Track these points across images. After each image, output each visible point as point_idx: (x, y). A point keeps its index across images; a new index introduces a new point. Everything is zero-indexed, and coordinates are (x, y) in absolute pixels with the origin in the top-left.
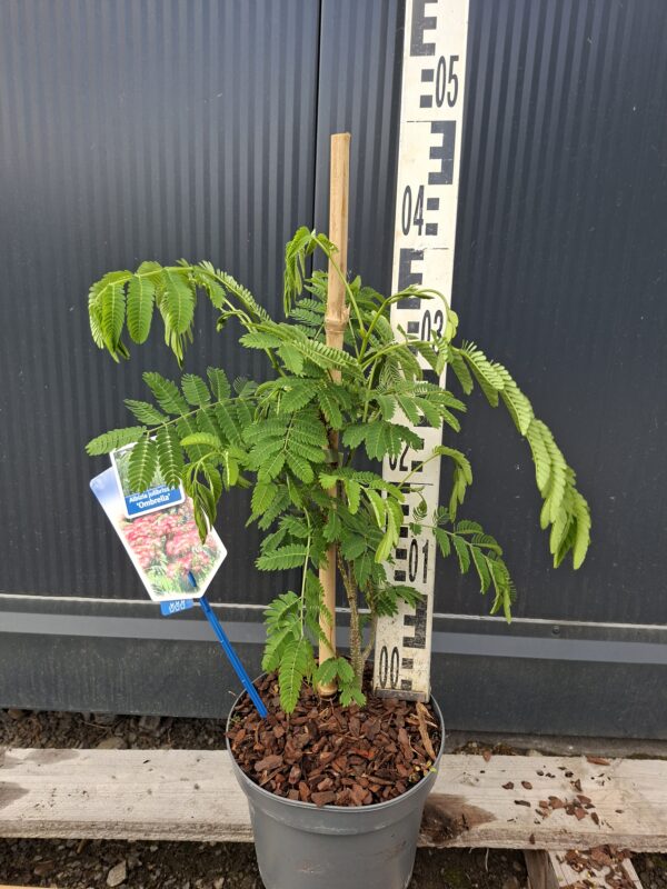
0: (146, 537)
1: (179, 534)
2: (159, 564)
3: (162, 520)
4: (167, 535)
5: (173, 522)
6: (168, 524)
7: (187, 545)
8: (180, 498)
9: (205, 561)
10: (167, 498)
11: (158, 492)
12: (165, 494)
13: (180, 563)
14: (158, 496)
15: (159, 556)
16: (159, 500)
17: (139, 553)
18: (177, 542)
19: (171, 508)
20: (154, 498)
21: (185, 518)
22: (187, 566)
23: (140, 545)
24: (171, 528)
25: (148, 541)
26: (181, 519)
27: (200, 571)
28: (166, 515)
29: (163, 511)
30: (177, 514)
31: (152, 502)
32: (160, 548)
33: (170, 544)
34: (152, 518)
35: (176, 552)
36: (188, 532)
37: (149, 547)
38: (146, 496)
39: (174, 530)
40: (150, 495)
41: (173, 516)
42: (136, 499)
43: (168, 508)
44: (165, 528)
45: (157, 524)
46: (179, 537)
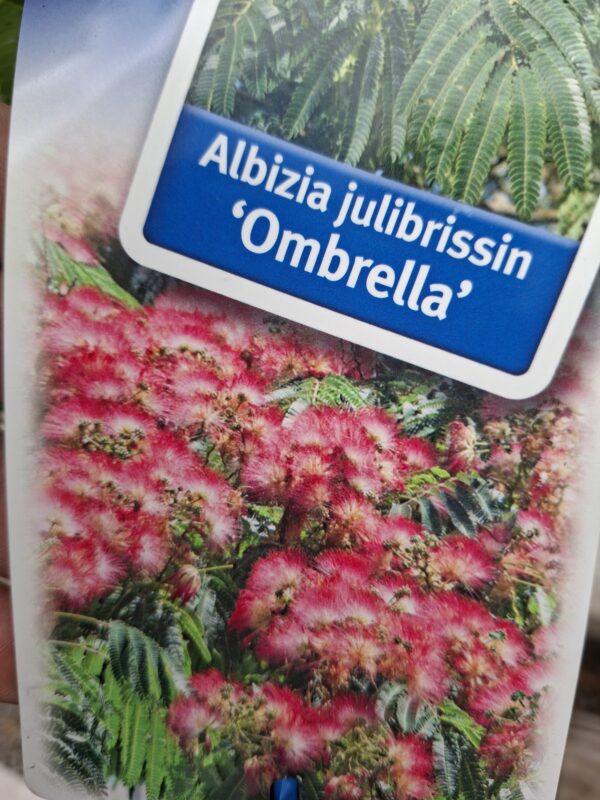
0: (170, 437)
1: (364, 558)
2: (159, 633)
4: (294, 513)
5: (376, 471)
6: (337, 458)
7: (370, 653)
10: (439, 305)
11: (411, 228)
12: (447, 270)
15: (183, 593)
17: (81, 506)
18: (325, 596)
19: (425, 376)
20: (358, 241)
21: (461, 501)
22: (298, 745)
24: (343, 490)
25: (171, 468)
26: (430, 487)
28: (361, 397)
29: (361, 364)
30: (431, 443)
32: (212, 555)
33: (280, 576)
35: (291, 641)
37: (151, 505)
39: (350, 510)
40: (350, 208)
41: (401, 435)
42: (253, 170)
43: (399, 367)
44: (315, 465)
45: (275, 414)
46: (350, 577)
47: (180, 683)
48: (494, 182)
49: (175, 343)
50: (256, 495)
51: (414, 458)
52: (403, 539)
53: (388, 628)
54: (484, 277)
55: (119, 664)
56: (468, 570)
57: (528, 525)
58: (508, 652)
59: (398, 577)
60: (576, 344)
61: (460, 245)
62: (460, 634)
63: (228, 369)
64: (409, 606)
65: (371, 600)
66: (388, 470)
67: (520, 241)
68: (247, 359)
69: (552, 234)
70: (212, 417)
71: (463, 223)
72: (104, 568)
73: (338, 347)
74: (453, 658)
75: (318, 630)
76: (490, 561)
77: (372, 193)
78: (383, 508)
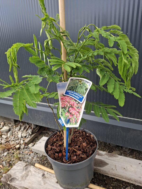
1: (74, 109)
2: (66, 110)
3: (73, 102)
4: (72, 106)
5: (75, 105)
6: (74, 104)
8: (81, 102)
9: (74, 122)
10: (78, 98)
11: (77, 94)
12: (79, 97)
13: (69, 115)
14: (76, 95)
15: (67, 108)
16: (76, 96)
17: (63, 103)
18: (72, 110)
19: (77, 101)
20: (74, 94)
21: (78, 107)
23: (64, 102)
24: (74, 105)
25: (66, 102)
26: (77, 106)
27: (71, 122)
28: (75, 101)
29: (75, 100)
30: (77, 104)
31: (74, 95)
32: (68, 107)
33: (71, 109)
34: (71, 99)
35: (71, 112)
36: (76, 111)
37: (66, 104)
38: (73, 93)
40: (74, 93)
41: (76, 103)
42: (70, 92)
43: (76, 100)
44: (72, 104)
45: (71, 101)
46: (73, 109)
47: (66, 112)
48: (81, 93)
49: (66, 98)
50: (70, 105)
51: (77, 105)
52: (76, 108)
53: (75, 112)
54: (80, 97)
55: (64, 111)
56: (78, 111)
57: (81, 109)
58: (79, 115)
59: (75, 110)
60: (83, 101)
61: (79, 96)
62: (77, 114)
63: (69, 99)
64: (75, 111)
65: (74, 111)
66: (76, 105)
67: (82, 96)
68: (70, 99)
69: (83, 96)
70: (68, 101)
71: (79, 95)
72: (64, 106)
73: (74, 99)
74: (77, 115)
75: (72, 111)
76: (79, 110)
77: (75, 93)
78: (75, 107)
